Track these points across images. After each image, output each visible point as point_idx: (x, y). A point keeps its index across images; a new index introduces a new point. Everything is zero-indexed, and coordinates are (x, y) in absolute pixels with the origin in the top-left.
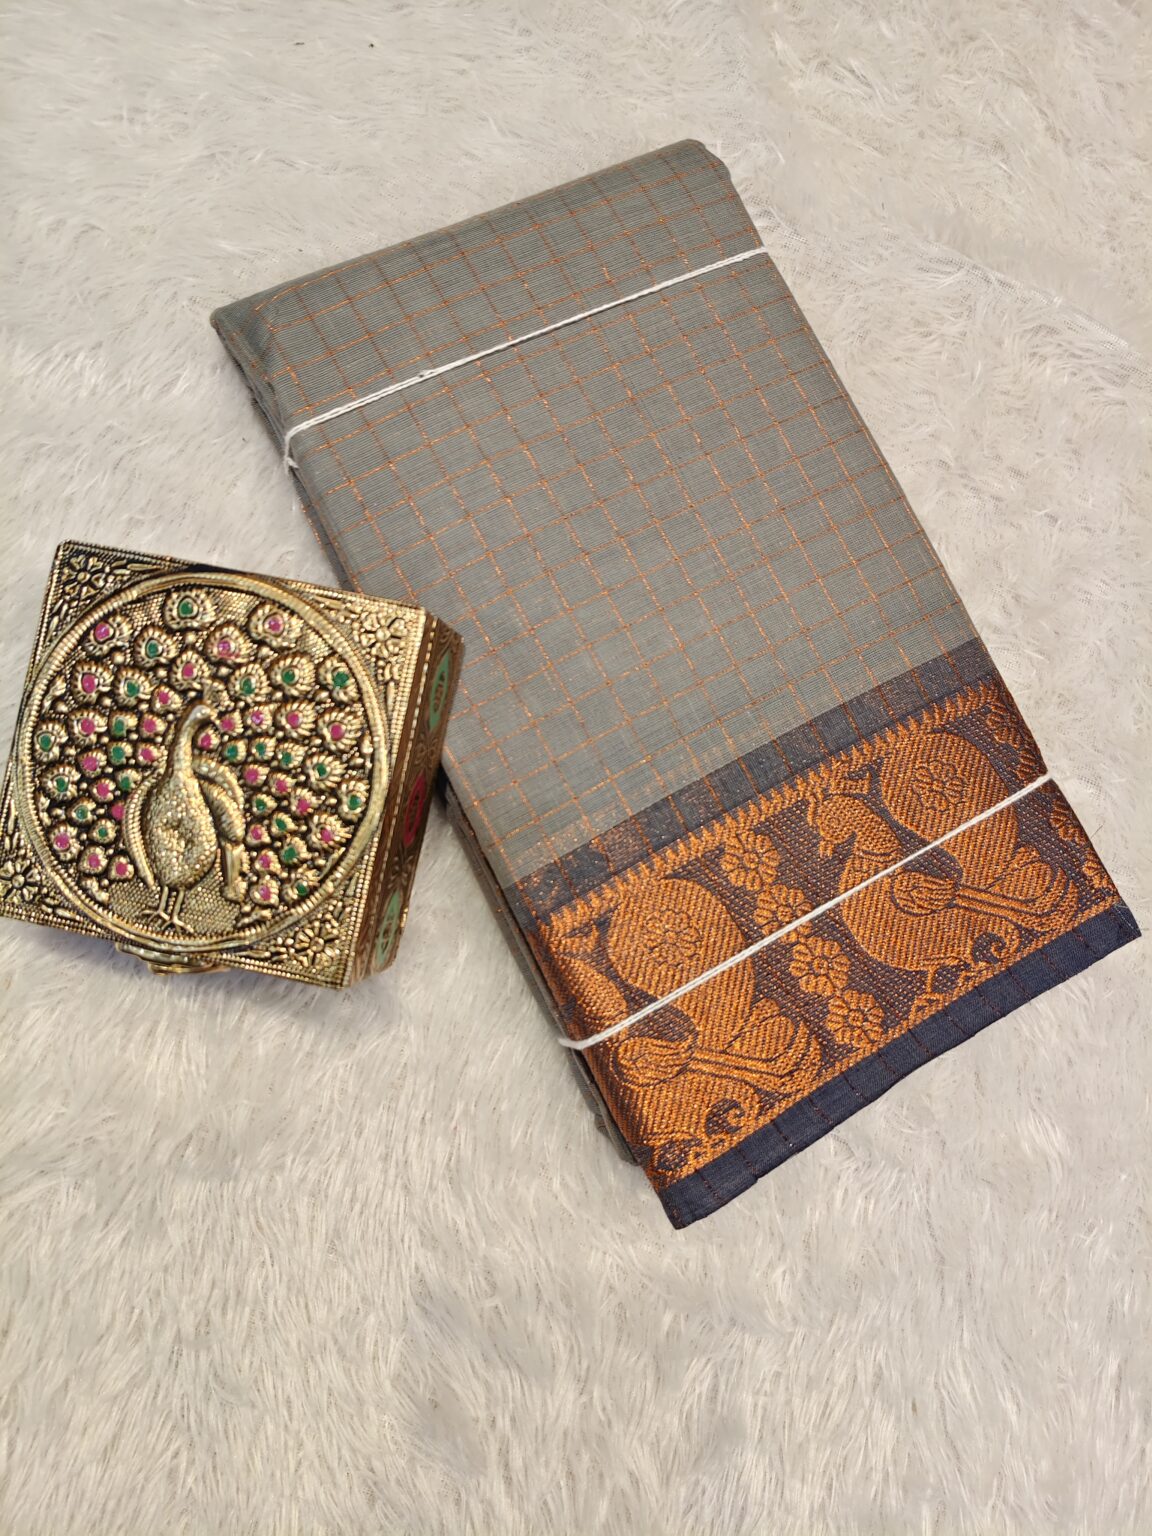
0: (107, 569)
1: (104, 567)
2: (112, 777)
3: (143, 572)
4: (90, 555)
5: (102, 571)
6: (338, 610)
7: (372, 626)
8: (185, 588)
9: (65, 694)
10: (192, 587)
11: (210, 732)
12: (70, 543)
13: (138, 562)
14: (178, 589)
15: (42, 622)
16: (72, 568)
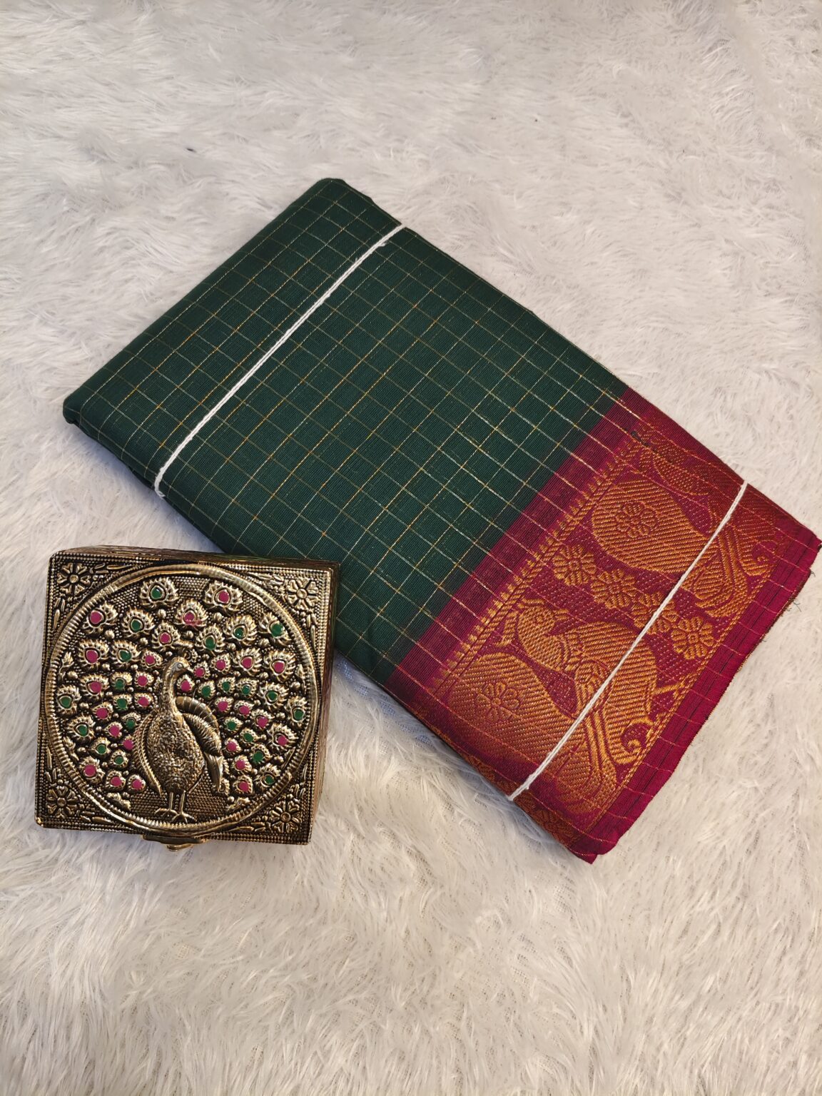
0: (91, 572)
1: (88, 569)
2: (119, 720)
3: (120, 570)
4: (76, 563)
5: (87, 573)
6: (268, 581)
7: (294, 588)
8: (153, 578)
9: (73, 665)
10: (158, 577)
11: (186, 677)
12: (59, 555)
13: (114, 563)
14: (147, 580)
15: (48, 616)
16: (64, 573)
